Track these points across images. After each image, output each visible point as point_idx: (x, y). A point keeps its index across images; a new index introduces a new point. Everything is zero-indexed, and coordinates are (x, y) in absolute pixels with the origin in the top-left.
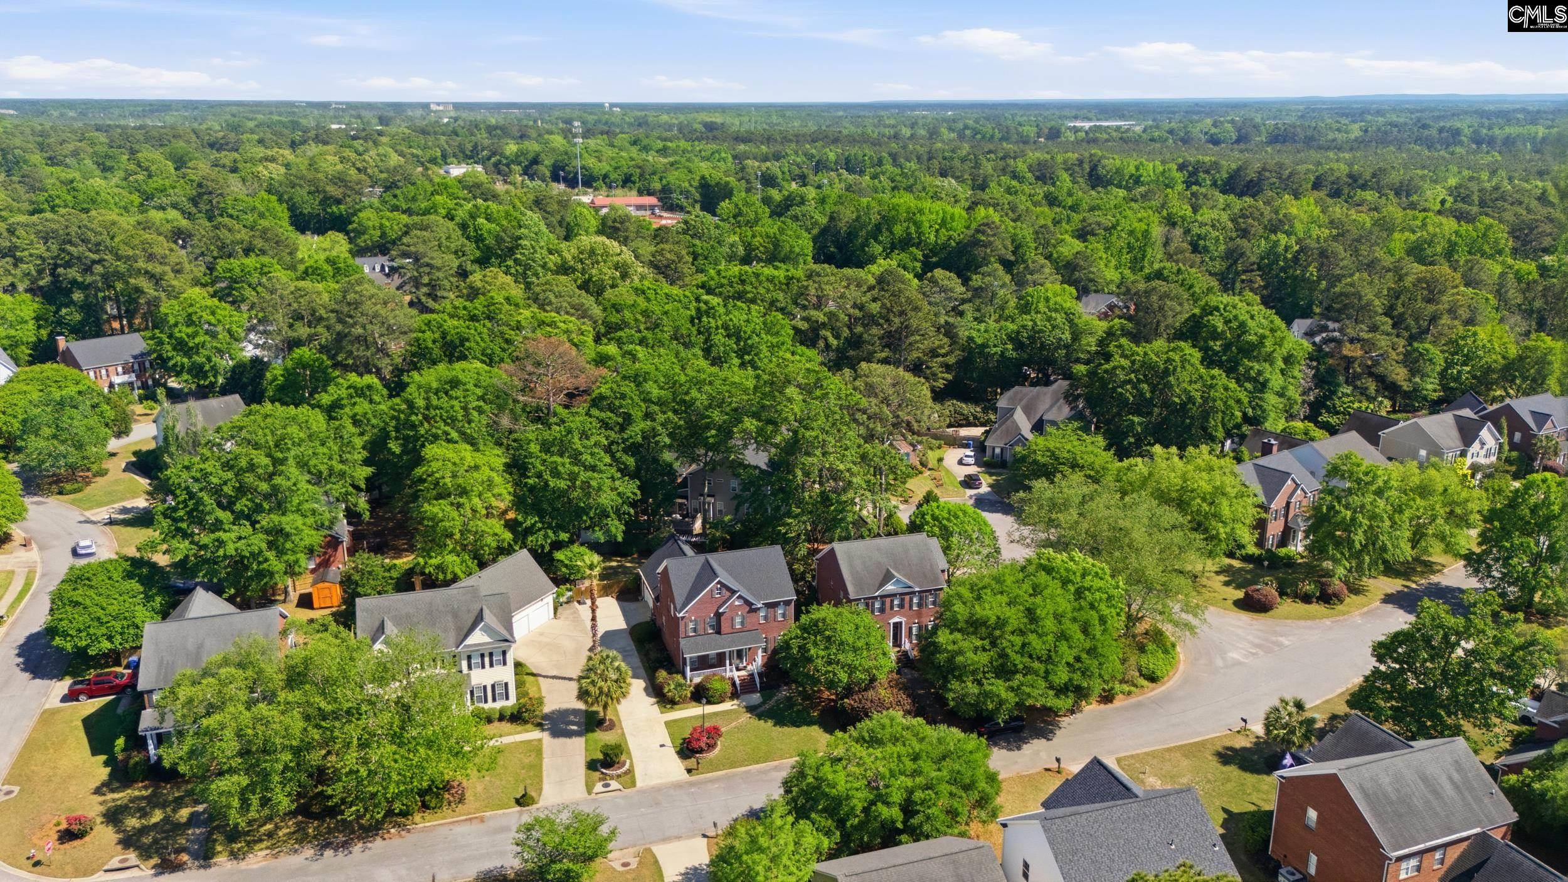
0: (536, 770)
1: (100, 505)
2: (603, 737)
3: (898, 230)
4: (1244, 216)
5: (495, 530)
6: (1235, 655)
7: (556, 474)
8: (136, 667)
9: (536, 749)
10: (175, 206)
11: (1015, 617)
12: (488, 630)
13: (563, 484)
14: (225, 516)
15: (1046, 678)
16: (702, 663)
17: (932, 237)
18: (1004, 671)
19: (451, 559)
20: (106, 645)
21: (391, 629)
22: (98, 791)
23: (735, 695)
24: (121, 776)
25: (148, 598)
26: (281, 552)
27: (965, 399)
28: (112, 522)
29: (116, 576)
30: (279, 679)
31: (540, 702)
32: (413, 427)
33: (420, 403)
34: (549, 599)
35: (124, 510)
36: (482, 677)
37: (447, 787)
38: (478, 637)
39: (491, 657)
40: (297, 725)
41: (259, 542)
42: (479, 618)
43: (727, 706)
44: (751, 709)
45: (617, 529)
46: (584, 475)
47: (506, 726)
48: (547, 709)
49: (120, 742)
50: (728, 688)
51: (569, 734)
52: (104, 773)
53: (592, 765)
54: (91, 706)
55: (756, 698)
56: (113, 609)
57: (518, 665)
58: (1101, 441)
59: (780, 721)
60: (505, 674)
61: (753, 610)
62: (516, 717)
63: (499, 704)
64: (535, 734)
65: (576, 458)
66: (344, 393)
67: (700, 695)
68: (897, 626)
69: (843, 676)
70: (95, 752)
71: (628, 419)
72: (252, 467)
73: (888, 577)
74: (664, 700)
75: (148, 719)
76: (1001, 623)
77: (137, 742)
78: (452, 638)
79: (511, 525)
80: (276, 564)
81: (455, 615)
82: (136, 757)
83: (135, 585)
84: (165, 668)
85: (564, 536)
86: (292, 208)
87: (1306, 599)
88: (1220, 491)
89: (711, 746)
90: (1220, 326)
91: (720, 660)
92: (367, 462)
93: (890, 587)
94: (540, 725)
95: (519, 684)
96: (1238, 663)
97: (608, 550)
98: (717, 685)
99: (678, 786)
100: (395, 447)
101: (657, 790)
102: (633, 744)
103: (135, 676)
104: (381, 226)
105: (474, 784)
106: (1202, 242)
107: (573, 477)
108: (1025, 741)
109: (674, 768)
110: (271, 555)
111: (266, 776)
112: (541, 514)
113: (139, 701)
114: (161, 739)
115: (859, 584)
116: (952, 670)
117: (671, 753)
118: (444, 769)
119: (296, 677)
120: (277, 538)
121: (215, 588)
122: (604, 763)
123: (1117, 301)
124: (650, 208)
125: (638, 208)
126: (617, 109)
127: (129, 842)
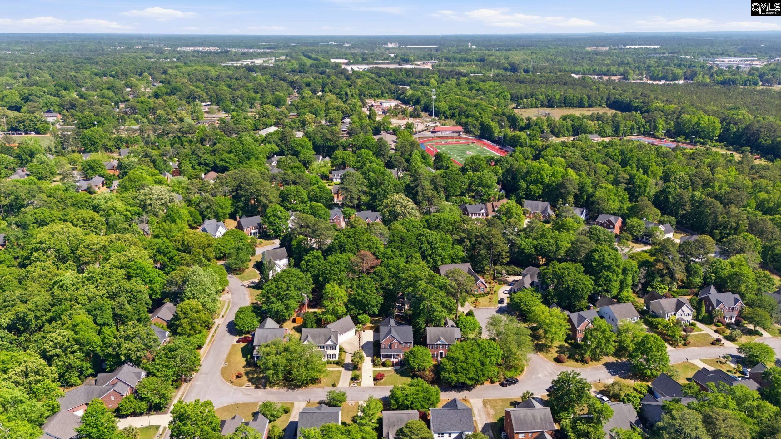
0: (339, 378)
1: (246, 280)
2: (357, 372)
3: (533, 176)
4: (695, 176)
5: (341, 309)
6: (540, 375)
7: (359, 295)
8: (253, 335)
9: (340, 372)
11: (462, 358)
12: (332, 341)
13: (361, 298)
14: (274, 300)
15: (466, 375)
16: (387, 356)
17: (547, 180)
18: (456, 372)
19: (329, 316)
20: (247, 329)
21: (310, 338)
22: (244, 367)
23: (393, 366)
24: (248, 364)
25: (257, 317)
26: (288, 310)
27: (517, 266)
28: (249, 287)
29: (250, 311)
30: (282, 349)
31: (344, 360)
32: (326, 274)
33: (328, 267)
34: (354, 330)
35: (252, 283)
36: (330, 352)
37: (317, 379)
38: (329, 342)
39: (333, 347)
40: (284, 361)
41: (283, 308)
42: (330, 338)
43: (390, 369)
44: (395, 370)
45: (376, 311)
46: (366, 296)
47: (335, 365)
48: (345, 362)
49: (249, 356)
50: (391, 364)
51: (349, 370)
52: (245, 363)
53: (352, 379)
54: (243, 344)
55: (398, 367)
56: (249, 320)
57: (341, 349)
58: (540, 296)
59: (401, 375)
60: (337, 352)
61: (400, 344)
62: (337, 363)
63: (334, 359)
64: (341, 369)
65: (365, 291)
66: (311, 257)
67: (384, 365)
68: (441, 353)
69: (417, 366)
70: (244, 357)
71: (383, 279)
72: (281, 288)
73: (439, 339)
74: (375, 365)
75: (255, 352)
76: (458, 359)
77: (252, 357)
78: (323, 341)
79: (347, 307)
80: (286, 314)
81: (325, 336)
82: (252, 361)
83: (254, 314)
84: (260, 341)
85: (361, 312)
86: (314, 144)
87: (577, 361)
88: (552, 323)
89: (381, 379)
90: (597, 257)
91: (390, 356)
92: (313, 284)
93: (439, 342)
94: (342, 366)
95: (340, 355)
96: (540, 378)
97: (372, 316)
98: (388, 363)
99: (371, 388)
100: (321, 279)
101: (365, 388)
102: (363, 375)
103: (253, 338)
104: (343, 158)
105: (324, 379)
106: (668, 189)
107: (364, 296)
108: (462, 390)
109: (372, 382)
110: (285, 311)
111: (278, 371)
112: (355, 305)
113: (253, 348)
114: (258, 357)
115: (431, 340)
116: (444, 370)
117: (372, 379)
118: (315, 375)
119: (286, 350)
120: (287, 307)
121: (272, 318)
122: (355, 379)
123: (612, 219)
124: (459, 132)
125: (454, 132)
126: (474, 47)
127: (250, 380)
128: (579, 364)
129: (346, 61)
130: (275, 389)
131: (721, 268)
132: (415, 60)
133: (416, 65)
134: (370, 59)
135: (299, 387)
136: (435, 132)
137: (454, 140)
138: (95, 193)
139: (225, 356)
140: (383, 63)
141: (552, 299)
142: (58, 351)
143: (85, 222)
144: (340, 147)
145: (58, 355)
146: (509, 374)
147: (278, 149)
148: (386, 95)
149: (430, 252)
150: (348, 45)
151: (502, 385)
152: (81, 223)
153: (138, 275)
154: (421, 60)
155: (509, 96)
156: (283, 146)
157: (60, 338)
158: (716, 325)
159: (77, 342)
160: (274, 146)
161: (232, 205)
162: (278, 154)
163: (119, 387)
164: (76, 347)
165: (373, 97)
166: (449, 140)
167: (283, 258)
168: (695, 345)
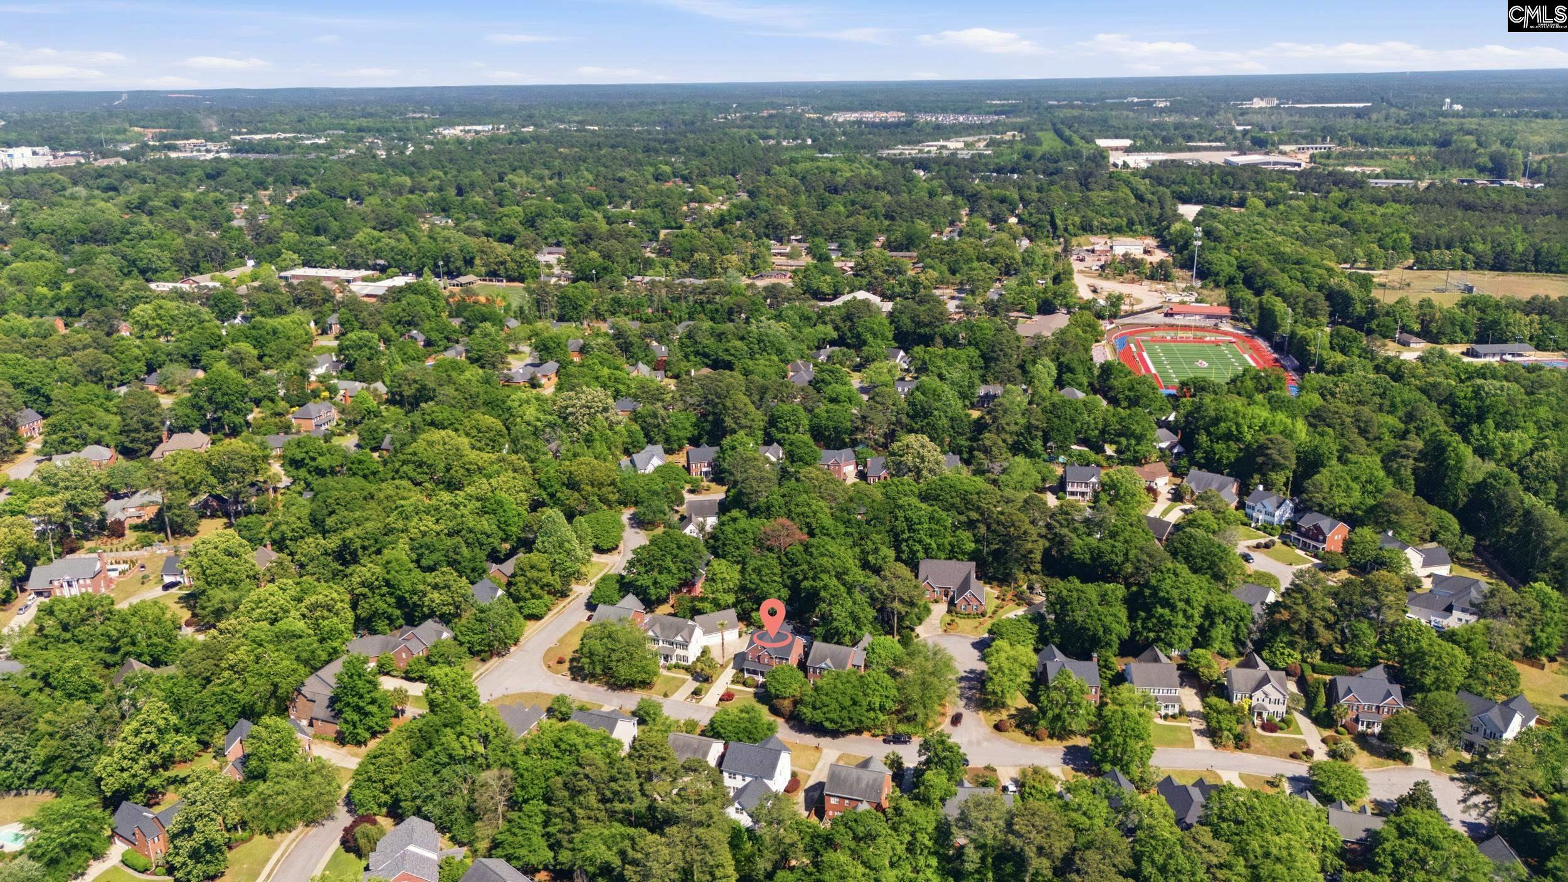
0: (677, 687)
2: (704, 685)
5: (725, 598)
9: (683, 681)
10: (832, 321)
12: (682, 637)
16: (753, 672)
19: (708, 605)
21: (657, 628)
22: (573, 652)
23: (757, 687)
25: (618, 590)
26: (655, 587)
37: (645, 683)
38: (679, 638)
39: (684, 646)
42: (681, 632)
43: (749, 689)
44: (754, 693)
47: (683, 671)
50: (754, 683)
51: (697, 680)
52: (578, 647)
53: (693, 692)
55: (760, 690)
56: (608, 593)
57: (705, 653)
59: (758, 701)
62: (687, 670)
63: (684, 663)
64: (687, 676)
67: (745, 683)
70: (581, 639)
73: (824, 661)
74: (734, 681)
78: (673, 635)
83: (617, 586)
85: (755, 606)
87: (1027, 733)
89: (730, 700)
91: (755, 672)
93: (823, 665)
94: (690, 674)
98: (750, 681)
101: (706, 707)
102: (711, 690)
105: (658, 686)
109: (716, 702)
110: (652, 588)
112: (747, 596)
115: (813, 660)
117: (719, 698)
118: (648, 677)
121: (637, 595)
122: (696, 693)
123: (1325, 523)
124: (1220, 317)
125: (1209, 317)
126: (1458, 107)
127: (570, 669)
128: (1028, 738)
129: (1127, 143)
130: (593, 685)
131: (1409, 638)
132: (1281, 142)
133: (1282, 153)
134: (1180, 140)
135: (622, 688)
136: (1171, 315)
137: (1190, 335)
138: (540, 386)
139: (562, 635)
140: (1206, 149)
141: (1052, 635)
142: (365, 590)
143: (479, 431)
144: (938, 340)
145: (364, 595)
146: (902, 728)
147: (835, 335)
148: (1139, 228)
149: (905, 536)
150: (1162, 105)
151: (885, 741)
152: (474, 432)
153: (494, 512)
154: (1296, 142)
155: (1408, 240)
156: (846, 329)
157: (368, 575)
158: (1337, 732)
159: (388, 583)
160: (829, 328)
161: (695, 425)
162: (833, 343)
163: (413, 645)
164: (385, 590)
165: (1109, 231)
166: (1181, 334)
167: (711, 515)
168: (1258, 752)
